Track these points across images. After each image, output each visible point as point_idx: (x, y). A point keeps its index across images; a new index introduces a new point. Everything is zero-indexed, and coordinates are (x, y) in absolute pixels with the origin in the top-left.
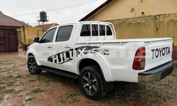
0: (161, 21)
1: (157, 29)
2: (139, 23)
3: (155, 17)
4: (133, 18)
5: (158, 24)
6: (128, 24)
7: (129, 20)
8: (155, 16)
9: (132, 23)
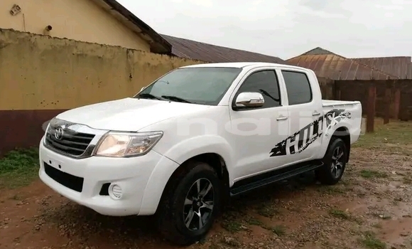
0: (135, 62)
1: (131, 77)
2: (100, 58)
3: (127, 52)
4: (87, 43)
5: (132, 66)
6: (78, 55)
7: (80, 47)
8: (128, 50)
9: (86, 55)
